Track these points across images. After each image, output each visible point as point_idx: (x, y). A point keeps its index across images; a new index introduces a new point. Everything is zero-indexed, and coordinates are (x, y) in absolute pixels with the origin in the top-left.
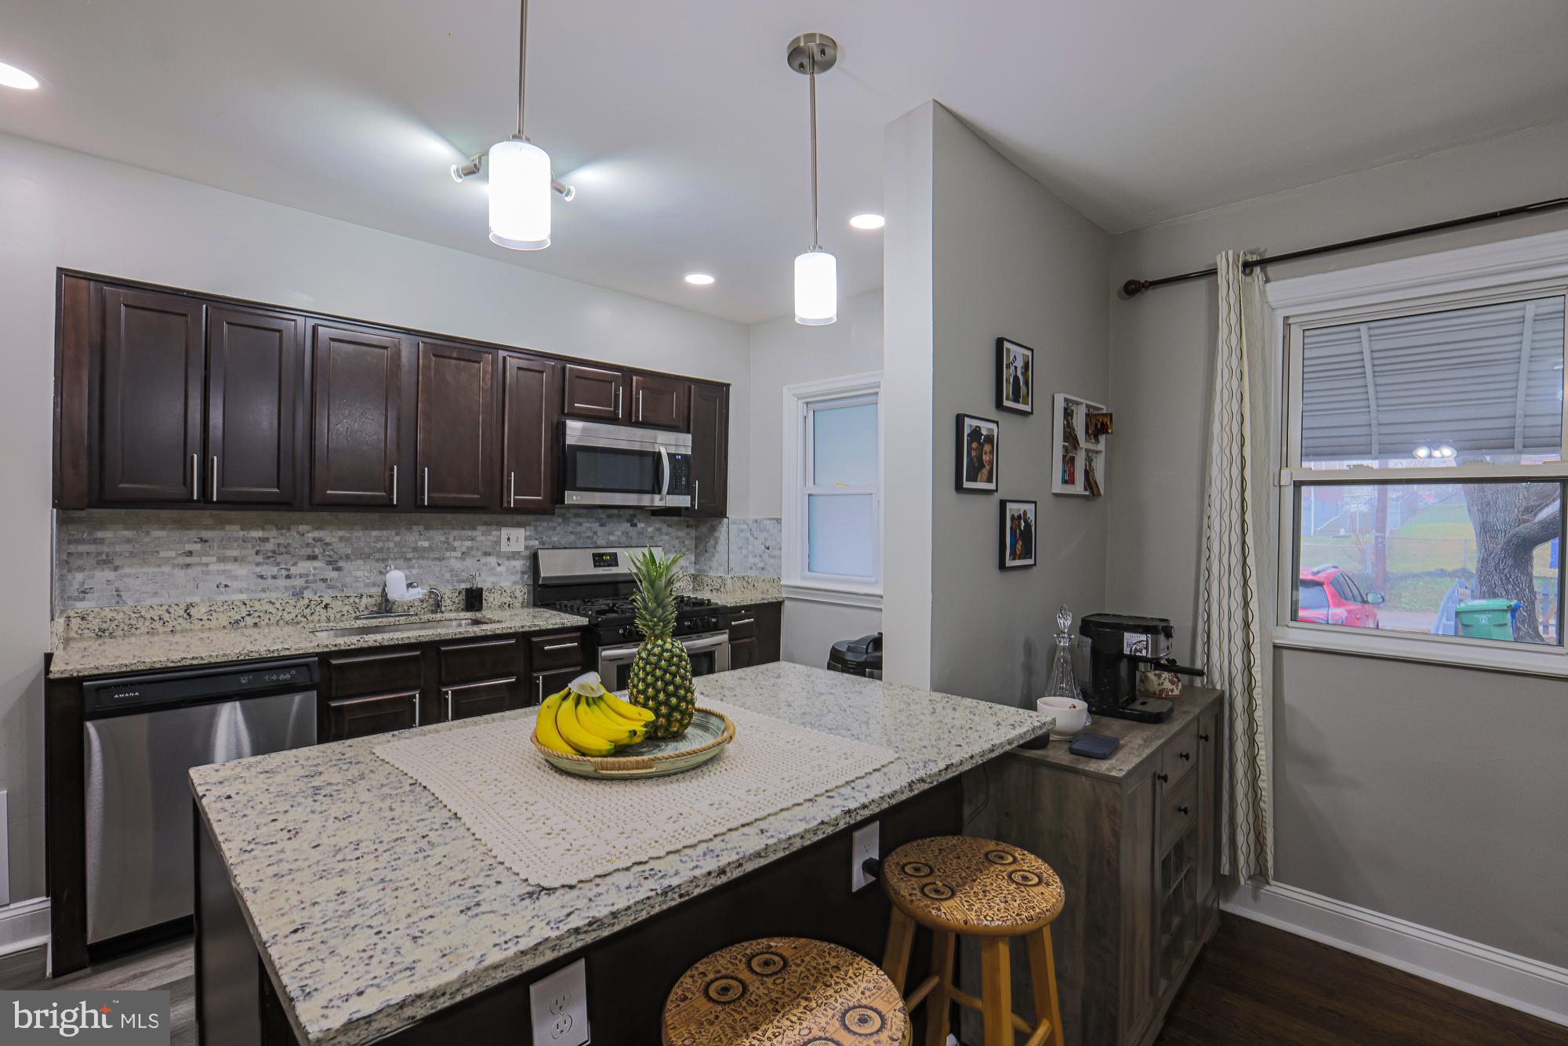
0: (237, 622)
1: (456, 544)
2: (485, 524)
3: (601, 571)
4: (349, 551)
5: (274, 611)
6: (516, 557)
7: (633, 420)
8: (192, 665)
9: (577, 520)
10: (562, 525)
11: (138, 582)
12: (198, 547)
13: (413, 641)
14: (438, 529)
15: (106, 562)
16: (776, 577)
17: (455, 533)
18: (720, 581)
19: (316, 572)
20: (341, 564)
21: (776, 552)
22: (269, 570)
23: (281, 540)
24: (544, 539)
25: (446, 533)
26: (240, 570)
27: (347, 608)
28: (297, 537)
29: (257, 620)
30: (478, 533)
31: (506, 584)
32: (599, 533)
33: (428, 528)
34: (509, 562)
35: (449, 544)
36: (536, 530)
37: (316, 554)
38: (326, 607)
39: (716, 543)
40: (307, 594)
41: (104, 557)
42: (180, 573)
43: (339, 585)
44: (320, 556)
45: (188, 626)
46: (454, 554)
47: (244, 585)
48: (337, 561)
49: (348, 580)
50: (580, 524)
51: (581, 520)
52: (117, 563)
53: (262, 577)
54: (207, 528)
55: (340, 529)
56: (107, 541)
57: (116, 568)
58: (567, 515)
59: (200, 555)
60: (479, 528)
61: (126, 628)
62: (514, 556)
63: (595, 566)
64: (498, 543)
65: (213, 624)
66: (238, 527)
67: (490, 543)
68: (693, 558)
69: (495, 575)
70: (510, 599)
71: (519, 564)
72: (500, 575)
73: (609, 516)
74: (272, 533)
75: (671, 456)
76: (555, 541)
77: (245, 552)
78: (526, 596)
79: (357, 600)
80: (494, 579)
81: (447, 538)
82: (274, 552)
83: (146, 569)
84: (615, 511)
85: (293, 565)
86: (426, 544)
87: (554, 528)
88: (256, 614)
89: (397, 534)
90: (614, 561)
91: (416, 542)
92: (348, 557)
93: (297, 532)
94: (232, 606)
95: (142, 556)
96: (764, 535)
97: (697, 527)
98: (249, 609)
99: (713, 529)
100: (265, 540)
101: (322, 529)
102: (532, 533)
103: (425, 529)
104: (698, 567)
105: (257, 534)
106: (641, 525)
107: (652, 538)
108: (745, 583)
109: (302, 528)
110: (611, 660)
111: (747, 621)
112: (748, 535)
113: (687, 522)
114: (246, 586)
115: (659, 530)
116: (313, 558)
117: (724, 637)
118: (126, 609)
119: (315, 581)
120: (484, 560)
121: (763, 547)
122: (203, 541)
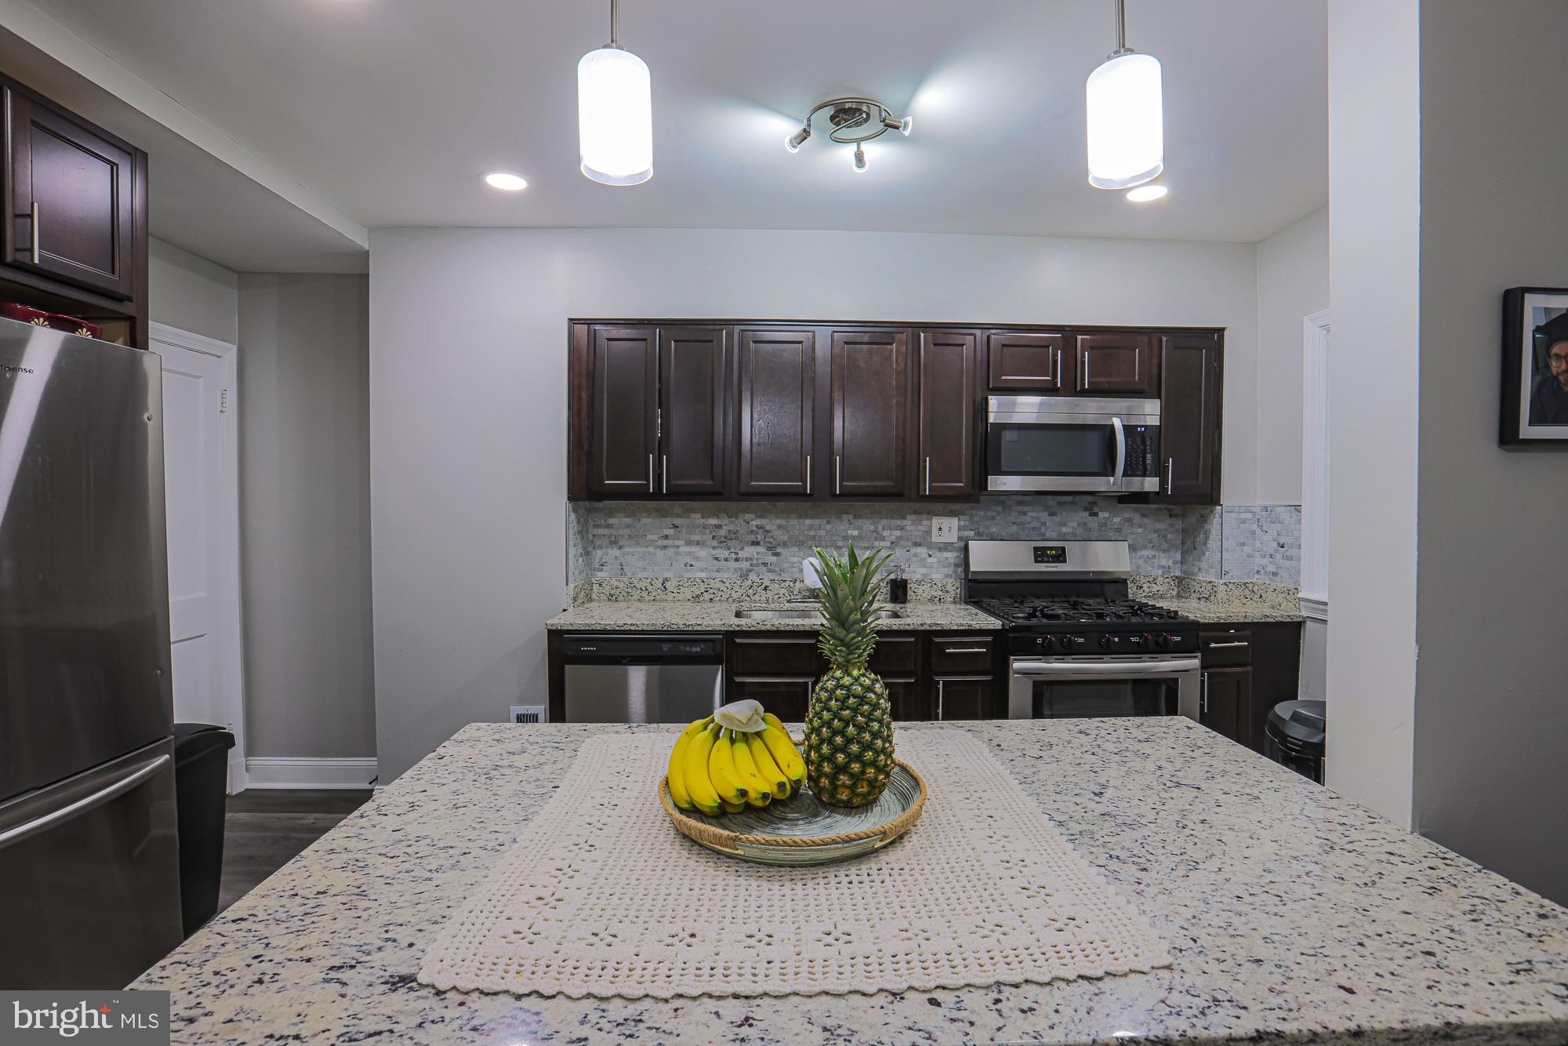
0: (698, 596)
1: (885, 533)
2: (915, 513)
3: (1042, 567)
4: (786, 538)
5: (725, 589)
6: (949, 548)
7: (1079, 389)
8: (630, 630)
9: (1019, 508)
10: (1002, 515)
11: (634, 558)
12: (670, 532)
13: (808, 629)
14: (867, 518)
15: (614, 542)
16: (1291, 587)
17: (884, 522)
18: (1209, 587)
19: (759, 557)
20: (779, 550)
21: (1293, 552)
22: (723, 553)
23: (732, 527)
24: (981, 529)
25: (874, 523)
26: (701, 552)
27: (784, 591)
28: (744, 524)
29: (712, 596)
30: (908, 523)
31: (937, 576)
32: (1048, 524)
33: (857, 516)
34: (941, 553)
35: (877, 533)
36: (971, 519)
37: (759, 540)
38: (766, 588)
39: (1207, 538)
40: (752, 576)
41: (613, 539)
42: (660, 553)
43: (778, 569)
44: (762, 542)
45: (664, 597)
46: (883, 544)
47: (703, 565)
48: (775, 548)
49: (785, 565)
50: (1025, 513)
51: (1025, 508)
52: (621, 543)
53: (717, 559)
54: (678, 516)
55: (778, 518)
56: (615, 526)
57: (621, 548)
58: (1008, 503)
59: (673, 539)
60: (908, 516)
61: (625, 595)
62: (945, 547)
63: (1036, 561)
64: (929, 533)
65: (681, 596)
66: (698, 516)
67: (920, 534)
68: (1178, 557)
69: (925, 566)
70: (941, 593)
71: (951, 556)
72: (931, 566)
73: (1061, 504)
74: (725, 521)
75: (1129, 430)
76: (994, 533)
77: (705, 537)
78: (959, 591)
79: (792, 584)
80: (924, 571)
81: (876, 528)
82: (726, 537)
83: (639, 549)
84: (1069, 498)
85: (741, 550)
86: (855, 533)
87: (993, 518)
88: (711, 591)
89: (828, 523)
90: (1060, 556)
91: (846, 530)
92: (785, 544)
93: (744, 520)
94: (693, 582)
95: (637, 538)
96: (1278, 526)
97: (1184, 516)
98: (706, 586)
99: (1204, 519)
100: (719, 527)
101: (763, 518)
102: (967, 523)
103: (854, 518)
104: (1185, 567)
105: (713, 521)
106: (1103, 515)
107: (1118, 530)
108: (1247, 592)
109: (748, 516)
110: (1024, 674)
111: (1236, 644)
112: (1254, 527)
113: (1170, 510)
114: (706, 567)
115: (1130, 520)
116: (756, 543)
117: (1194, 663)
118: (625, 579)
119: (757, 565)
120: (914, 550)
121: (1275, 544)
122: (675, 527)
